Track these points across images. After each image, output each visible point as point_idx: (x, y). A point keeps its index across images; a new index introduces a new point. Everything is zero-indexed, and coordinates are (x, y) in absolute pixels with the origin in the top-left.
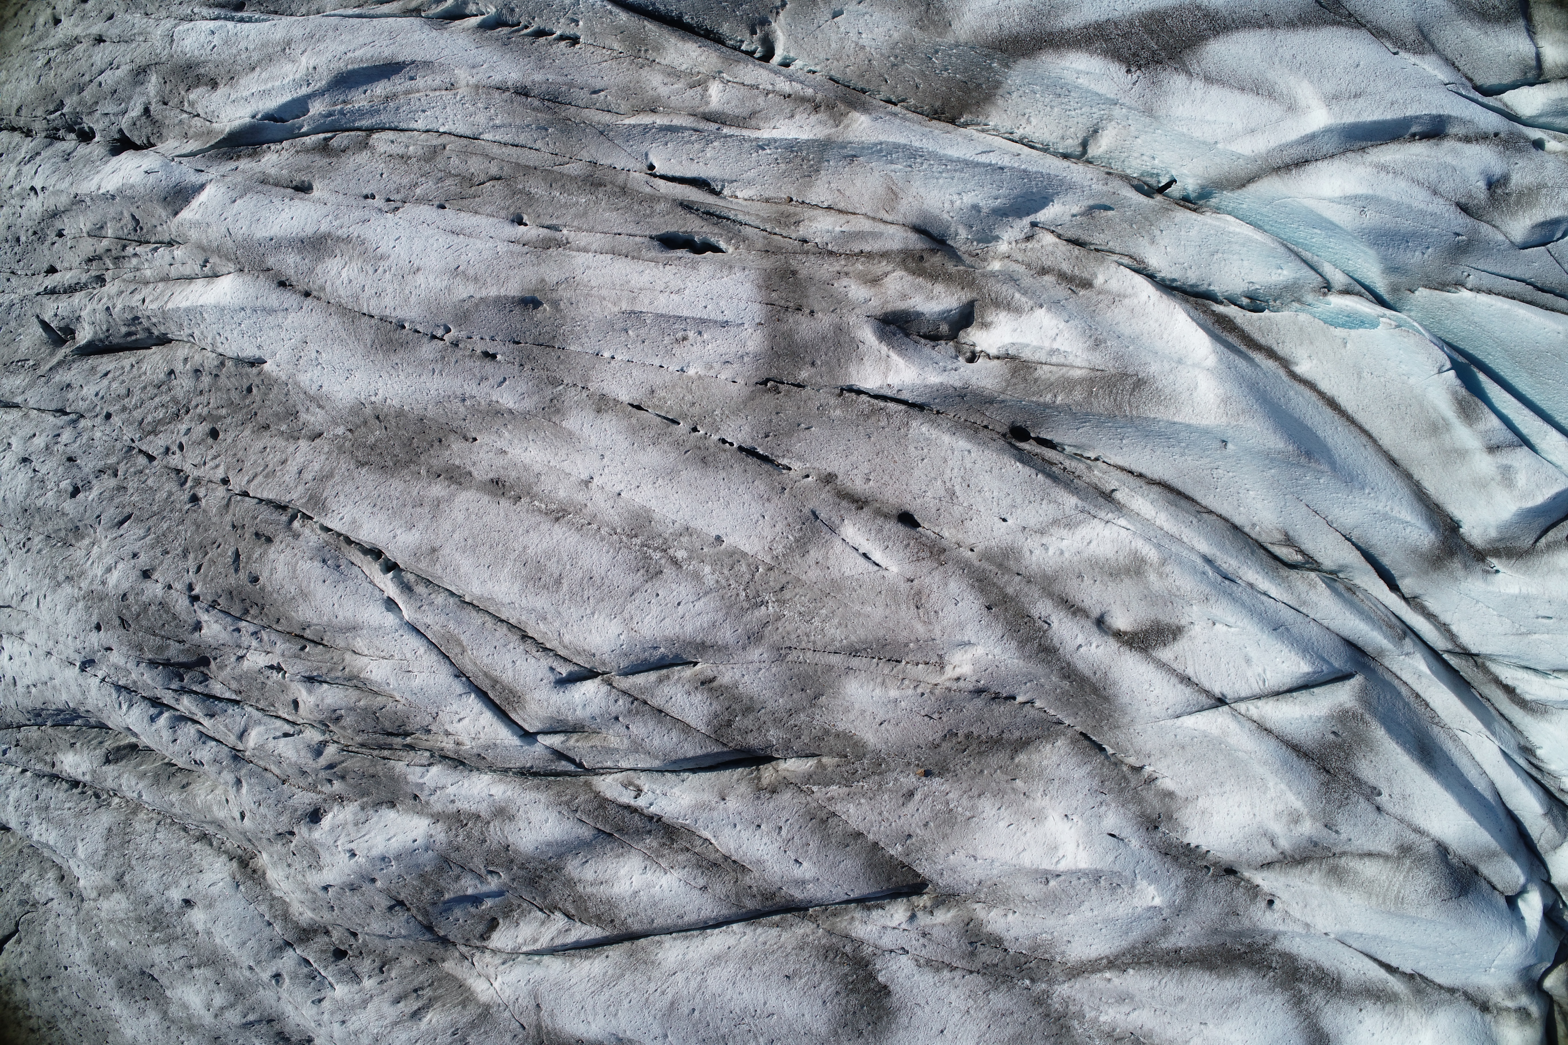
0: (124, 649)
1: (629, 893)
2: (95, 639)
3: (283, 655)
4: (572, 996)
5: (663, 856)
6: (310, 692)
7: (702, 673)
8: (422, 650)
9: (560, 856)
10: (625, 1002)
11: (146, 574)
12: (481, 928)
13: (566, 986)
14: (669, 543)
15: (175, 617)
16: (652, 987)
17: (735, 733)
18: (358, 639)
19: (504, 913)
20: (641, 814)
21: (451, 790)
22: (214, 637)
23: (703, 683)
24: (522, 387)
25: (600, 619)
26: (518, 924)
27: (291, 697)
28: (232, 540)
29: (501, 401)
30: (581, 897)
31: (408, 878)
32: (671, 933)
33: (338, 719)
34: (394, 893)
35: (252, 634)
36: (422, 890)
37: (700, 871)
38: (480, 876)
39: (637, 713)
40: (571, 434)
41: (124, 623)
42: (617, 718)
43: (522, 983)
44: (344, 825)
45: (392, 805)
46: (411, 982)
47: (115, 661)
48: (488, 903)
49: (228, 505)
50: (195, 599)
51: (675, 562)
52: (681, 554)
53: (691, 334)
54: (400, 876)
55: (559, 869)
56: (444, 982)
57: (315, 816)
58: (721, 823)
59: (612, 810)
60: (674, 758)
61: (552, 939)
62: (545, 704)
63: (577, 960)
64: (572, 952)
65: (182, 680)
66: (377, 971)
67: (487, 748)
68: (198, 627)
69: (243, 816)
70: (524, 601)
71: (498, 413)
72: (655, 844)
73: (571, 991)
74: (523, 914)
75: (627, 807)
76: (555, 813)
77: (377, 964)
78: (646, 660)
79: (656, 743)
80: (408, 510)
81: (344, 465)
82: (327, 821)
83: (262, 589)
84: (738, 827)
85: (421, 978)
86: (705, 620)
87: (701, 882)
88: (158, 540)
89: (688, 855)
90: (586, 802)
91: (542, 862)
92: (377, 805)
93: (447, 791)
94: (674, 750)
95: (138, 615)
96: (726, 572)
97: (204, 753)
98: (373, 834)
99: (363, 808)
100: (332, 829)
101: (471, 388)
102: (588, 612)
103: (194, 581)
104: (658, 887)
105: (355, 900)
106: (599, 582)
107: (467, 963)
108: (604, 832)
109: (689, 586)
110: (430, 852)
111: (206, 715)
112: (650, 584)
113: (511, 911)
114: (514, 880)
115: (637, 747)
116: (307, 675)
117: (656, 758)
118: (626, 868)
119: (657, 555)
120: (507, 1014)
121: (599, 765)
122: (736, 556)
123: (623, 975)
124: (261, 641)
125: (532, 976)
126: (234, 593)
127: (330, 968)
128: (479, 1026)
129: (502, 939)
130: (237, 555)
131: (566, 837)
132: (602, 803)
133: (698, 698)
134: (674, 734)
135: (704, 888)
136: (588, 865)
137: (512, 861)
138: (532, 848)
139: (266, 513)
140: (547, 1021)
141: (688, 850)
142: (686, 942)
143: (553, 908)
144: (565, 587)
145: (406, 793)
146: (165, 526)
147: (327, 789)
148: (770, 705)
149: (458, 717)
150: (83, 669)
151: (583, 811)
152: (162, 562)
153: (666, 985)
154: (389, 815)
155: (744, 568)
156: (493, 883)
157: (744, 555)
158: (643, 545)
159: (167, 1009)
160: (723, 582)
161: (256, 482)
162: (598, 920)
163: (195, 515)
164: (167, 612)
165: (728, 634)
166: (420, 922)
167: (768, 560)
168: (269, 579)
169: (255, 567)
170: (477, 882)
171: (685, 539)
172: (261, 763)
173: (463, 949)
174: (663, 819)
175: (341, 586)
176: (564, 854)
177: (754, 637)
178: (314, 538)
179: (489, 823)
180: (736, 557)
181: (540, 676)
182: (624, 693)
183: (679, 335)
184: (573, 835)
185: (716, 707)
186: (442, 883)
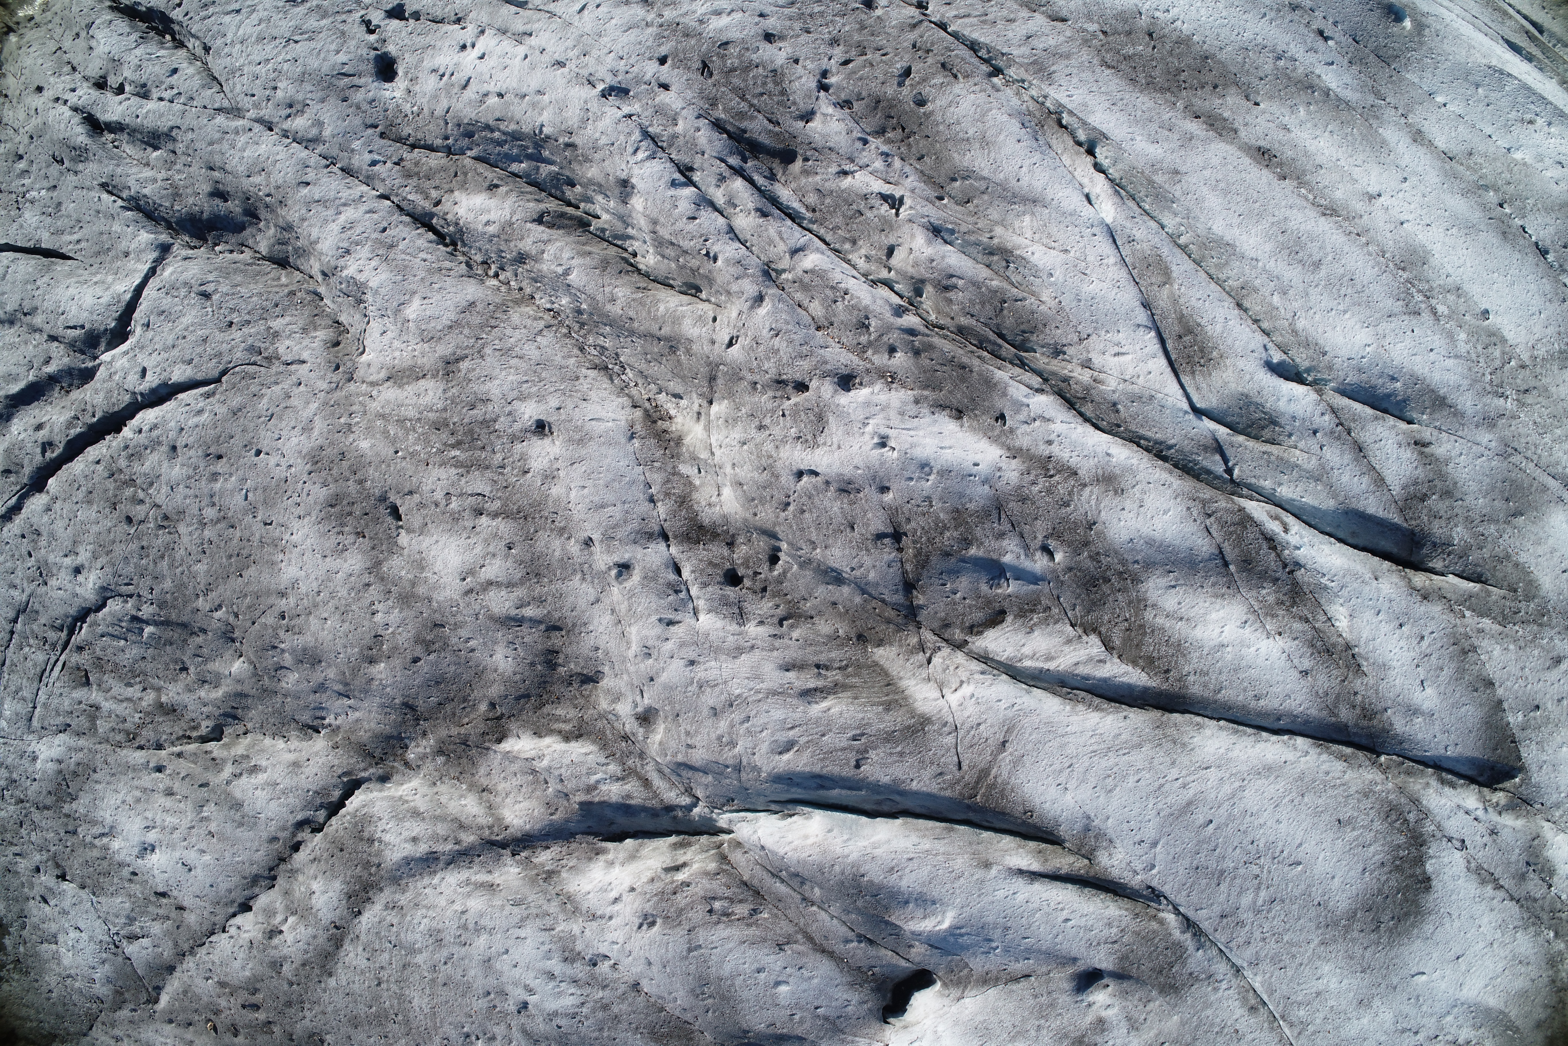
0: (689, 94)
1: (1212, 643)
2: (651, 69)
3: (913, 191)
4: (1062, 746)
5: (1274, 616)
6: (929, 242)
7: (1419, 432)
8: (1112, 260)
9: (1149, 565)
10: (1132, 780)
11: (769, 37)
12: (978, 616)
13: (1061, 731)
14: (1435, 293)
15: (783, 92)
16: (1174, 773)
17: (1425, 511)
18: (1027, 218)
19: (1021, 610)
20: (1278, 555)
21: (1057, 427)
22: (823, 136)
23: (1416, 443)
24: (1347, 78)
25: (1350, 321)
26: (1031, 630)
27: (892, 240)
28: (907, 57)
29: (1324, 77)
30: (1142, 626)
31: (937, 505)
32: (1219, 719)
33: (947, 288)
34: (902, 519)
35: (882, 154)
36: (945, 528)
37: (1310, 651)
38: (1027, 547)
39: (1339, 438)
40: (1384, 143)
41: (705, 68)
42: (1315, 432)
43: (1003, 705)
44: (885, 408)
45: (959, 414)
46: (816, 653)
47: (667, 100)
48: (1012, 587)
49: (914, 26)
50: (824, 87)
51: (1434, 312)
52: (1441, 309)
53: (1540, 121)
54: (928, 499)
55: (1136, 580)
56: (865, 672)
57: (846, 382)
58: (1367, 603)
59: (1251, 534)
60: (1353, 506)
61: (1077, 664)
62: (1248, 377)
63: (1081, 707)
64: (1083, 694)
65: (745, 160)
66: (775, 620)
67: (1135, 398)
68: (808, 116)
69: (730, 344)
70: (1272, 263)
71: (1311, 87)
72: (1271, 599)
73: (1065, 739)
74: (1045, 622)
75: (1270, 540)
76: (1181, 508)
77: (781, 611)
78: (1374, 387)
79: (1345, 479)
80: (1154, 127)
81: (1085, 55)
82: (861, 394)
83: (928, 115)
84: (1380, 617)
85: (833, 655)
86: (1453, 378)
87: (1307, 664)
88: (801, 16)
89: (1306, 626)
90: (1227, 510)
91: (1123, 562)
92: (940, 406)
93: (1052, 426)
94: (1358, 497)
95: (733, 70)
96: (1480, 348)
97: (728, 248)
98: (921, 433)
99: (917, 402)
100: (867, 404)
101: (1296, 50)
102: (1341, 307)
103: (834, 70)
104: (1253, 649)
105: (835, 506)
106: (1359, 287)
107: (921, 657)
108: (1223, 558)
109: (1443, 341)
110: (986, 487)
111: (757, 210)
112: (1406, 317)
113: (1032, 611)
114: (1070, 569)
115: (1320, 476)
116: (937, 223)
117: (1335, 496)
118: (1221, 613)
119: (1419, 297)
120: (950, 740)
121: (1253, 481)
122: (1495, 338)
123: (1140, 746)
124: (889, 165)
125: (1018, 701)
126: (882, 104)
127: (710, 589)
128: (897, 743)
129: (1002, 640)
130: (907, 72)
131: (1177, 542)
132: (1246, 520)
133: (1408, 454)
134: (1365, 479)
135: (1305, 673)
136: (1173, 591)
137: (1086, 544)
138: (1125, 536)
139: (963, 52)
140: (1003, 768)
141: (1307, 621)
142: (1234, 738)
143: (1090, 629)
144: (1323, 272)
145: (993, 406)
146: (817, 9)
147: (880, 359)
148: (1469, 500)
149: (1117, 349)
150: (604, 95)
151: (1218, 520)
152: (798, 36)
153: (1192, 778)
154: (947, 425)
155: (1497, 353)
156: (1039, 564)
157: (1504, 340)
158: (1408, 281)
159: (386, 559)
160: (1474, 356)
161: (966, 20)
162: (1149, 663)
163: (863, 17)
164: (776, 83)
165: (1469, 403)
166: (904, 573)
167: (1525, 357)
168: (944, 109)
169: (926, 90)
170: (1022, 552)
171: (1451, 298)
172: (798, 296)
173: (928, 636)
174: (1299, 574)
175: (1037, 157)
176: (1154, 563)
177: (1489, 421)
178: (1015, 102)
179: (1085, 485)
180: (1493, 339)
181: (1252, 346)
182: (1334, 411)
183: (1528, 117)
184: (1188, 544)
185: (1421, 473)
186: (978, 532)
